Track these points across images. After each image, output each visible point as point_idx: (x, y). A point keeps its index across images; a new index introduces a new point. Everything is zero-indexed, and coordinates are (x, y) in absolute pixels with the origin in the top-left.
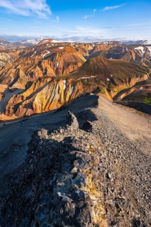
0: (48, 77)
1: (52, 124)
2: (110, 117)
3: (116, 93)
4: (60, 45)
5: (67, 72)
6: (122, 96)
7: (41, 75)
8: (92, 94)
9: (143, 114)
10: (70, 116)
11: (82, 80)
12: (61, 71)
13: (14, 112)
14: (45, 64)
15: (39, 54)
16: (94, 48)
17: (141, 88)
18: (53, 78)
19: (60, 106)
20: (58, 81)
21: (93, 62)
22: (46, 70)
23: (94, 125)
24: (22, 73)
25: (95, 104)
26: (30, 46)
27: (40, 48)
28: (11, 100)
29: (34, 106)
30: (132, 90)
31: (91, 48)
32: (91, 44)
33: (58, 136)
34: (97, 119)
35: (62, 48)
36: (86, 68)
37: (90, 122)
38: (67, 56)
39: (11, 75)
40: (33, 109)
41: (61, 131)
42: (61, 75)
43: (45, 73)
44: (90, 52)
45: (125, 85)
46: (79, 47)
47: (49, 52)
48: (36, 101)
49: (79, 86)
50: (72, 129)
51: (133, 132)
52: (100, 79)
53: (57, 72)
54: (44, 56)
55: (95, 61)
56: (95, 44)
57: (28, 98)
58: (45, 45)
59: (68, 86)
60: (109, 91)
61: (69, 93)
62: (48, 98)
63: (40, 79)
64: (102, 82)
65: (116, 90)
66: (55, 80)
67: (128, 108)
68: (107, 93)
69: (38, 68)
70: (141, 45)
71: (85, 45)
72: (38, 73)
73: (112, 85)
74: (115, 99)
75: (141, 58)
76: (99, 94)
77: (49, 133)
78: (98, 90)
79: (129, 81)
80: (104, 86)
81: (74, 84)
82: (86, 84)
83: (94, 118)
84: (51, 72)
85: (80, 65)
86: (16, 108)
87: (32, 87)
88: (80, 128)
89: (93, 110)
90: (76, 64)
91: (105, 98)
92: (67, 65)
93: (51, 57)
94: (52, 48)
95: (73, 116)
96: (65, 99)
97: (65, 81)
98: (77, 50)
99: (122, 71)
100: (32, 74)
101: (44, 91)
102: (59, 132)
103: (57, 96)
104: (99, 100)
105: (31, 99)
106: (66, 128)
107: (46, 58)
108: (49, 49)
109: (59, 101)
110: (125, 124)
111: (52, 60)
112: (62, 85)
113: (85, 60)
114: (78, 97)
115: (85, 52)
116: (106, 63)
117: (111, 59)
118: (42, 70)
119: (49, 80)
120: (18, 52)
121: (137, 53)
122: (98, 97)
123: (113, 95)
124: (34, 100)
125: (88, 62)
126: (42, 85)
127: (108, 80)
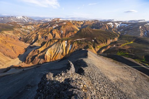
0: (56, 39)
1: (57, 69)
2: (96, 64)
3: (99, 49)
4: (64, 21)
5: (68, 36)
6: (103, 51)
7: (52, 38)
8: (83, 49)
9: (118, 63)
10: (69, 64)
11: (77, 41)
12: (64, 36)
14: (55, 32)
15: (51, 26)
16: (84, 23)
17: (114, 46)
18: (59, 40)
19: (62, 57)
20: (62, 41)
21: (83, 31)
22: (55, 35)
23: (86, 70)
24: (40, 37)
25: (86, 56)
26: (46, 22)
27: (52, 23)
28: (31, 54)
29: (45, 57)
30: (109, 47)
31: (82, 23)
32: (82, 21)
33: (60, 78)
34: (87, 66)
35: (65, 23)
36: (80, 34)
37: (83, 68)
38: (68, 27)
39: (33, 38)
40: (44, 59)
41: (63, 74)
42: (64, 38)
43: (54, 37)
44: (82, 25)
45: (104, 44)
46: (75, 23)
47: (57, 25)
49: (75, 45)
50: (70, 73)
51: (113, 75)
52: (88, 40)
53: (61, 36)
54: (54, 27)
55: (85, 30)
56: (84, 21)
57: (42, 52)
58: (55, 21)
59: (68, 45)
60: (94, 47)
61: (69, 49)
62: (55, 51)
63: (51, 40)
64: (89, 42)
66: (60, 41)
67: (108, 59)
68: (93, 49)
69: (50, 34)
71: (78, 22)
72: (50, 36)
73: (96, 44)
74: (98, 52)
75: (112, 29)
76: (88, 49)
77: (54, 76)
78: (87, 47)
79: (106, 42)
80: (91, 44)
81: (72, 43)
82: (79, 43)
83: (85, 65)
84: (58, 36)
85: (76, 32)
86: (33, 58)
87: (45, 45)
88: (76, 72)
89: (84, 60)
90: (73, 31)
91: (92, 52)
92: (68, 32)
93: (59, 28)
94: (59, 23)
95: (71, 63)
96: (66, 52)
97: (66, 42)
98: (74, 24)
99: (101, 36)
100: (46, 37)
101: (53, 47)
102: (61, 75)
103: (61, 51)
104: (88, 53)
105: (44, 53)
106: (66, 72)
107: (55, 28)
108: (57, 24)
109: (62, 53)
110: (107, 69)
111: (59, 30)
112: (65, 44)
113: (79, 30)
114: (74, 51)
115: (79, 25)
116: (91, 31)
117: (94, 29)
118: (52, 35)
119: (56, 41)
120: (39, 25)
121: (109, 26)
122: (87, 51)
123: (97, 50)
124: (46, 53)
125: (80, 30)
126: (52, 43)
127: (93, 41)
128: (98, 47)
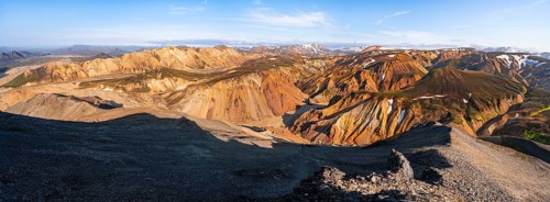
0: (365, 93)
1: (355, 165)
2: (475, 162)
3: (480, 124)
4: (390, 52)
5: (396, 88)
6: (491, 129)
7: (356, 89)
8: (439, 124)
9: (527, 157)
10: (398, 158)
11: (422, 101)
12: (387, 86)
13: (301, 131)
14: (365, 76)
15: (360, 62)
16: (439, 56)
17: (517, 115)
18: (373, 95)
19: (377, 138)
20: (381, 99)
21: (439, 74)
22: (365, 82)
23: (444, 173)
24: (331, 83)
25: (446, 141)
26: (353, 54)
27: (362, 57)
28: (305, 115)
29: (332, 130)
30: (505, 119)
31: (434, 56)
32: (434, 52)
33: (365, 185)
34: (451, 166)
35: (392, 56)
36: (428, 83)
37: (437, 170)
38: (398, 66)
39: (318, 85)
40: (328, 135)
41: (374, 179)
42: (387, 91)
43: (363, 87)
44: (433, 61)
45: (493, 110)
46: (417, 55)
47: (373, 61)
48: (338, 124)
49: (416, 110)
50: (398, 179)
51: (519, 187)
52: (452, 101)
53: (380, 86)
54: (365, 65)
55: (442, 73)
56: (440, 51)
57: (327, 118)
58: (370, 52)
59: (397, 109)
60: (468, 119)
61: (396, 121)
62: (359, 123)
63: (353, 94)
64: (454, 105)
65: (480, 118)
66: (375, 98)
67: (504, 149)
68: (465, 122)
69: (354, 79)
70: (504, 53)
71: (426, 52)
72: (353, 85)
73: (473, 110)
74: (480, 132)
75: (508, 70)
76: (451, 124)
77: (346, 178)
78: (448, 118)
79: (499, 104)
80: (458, 111)
81: (406, 107)
82: (427, 108)
83: (445, 164)
84: (372, 85)
85: (418, 78)
86: (306, 126)
87: (338, 103)
88: (416, 178)
89: (441, 150)
90: (412, 76)
91: (463, 130)
92: (397, 77)
93: (376, 68)
94: (380, 55)
95: (402, 157)
96: (388, 129)
97: (391, 101)
98: (414, 58)
99: (485, 88)
100: (343, 87)
101: (355, 112)
102: (369, 180)
103: (375, 123)
104: (452, 134)
105: (331, 120)
106: (385, 176)
107: (367, 68)
108: (374, 57)
109: (377, 131)
110: (503, 174)
111: (376, 71)
112: (386, 106)
113: (427, 72)
114: (412, 128)
115: (426, 61)
116: (459, 76)
117: (466, 71)
118: (359, 83)
119: (365, 97)
120: (336, 60)
121: (502, 62)
122: (450, 129)
124: (335, 122)
125: (431, 74)
126: (354, 102)
127: (466, 101)
128: (479, 120)
